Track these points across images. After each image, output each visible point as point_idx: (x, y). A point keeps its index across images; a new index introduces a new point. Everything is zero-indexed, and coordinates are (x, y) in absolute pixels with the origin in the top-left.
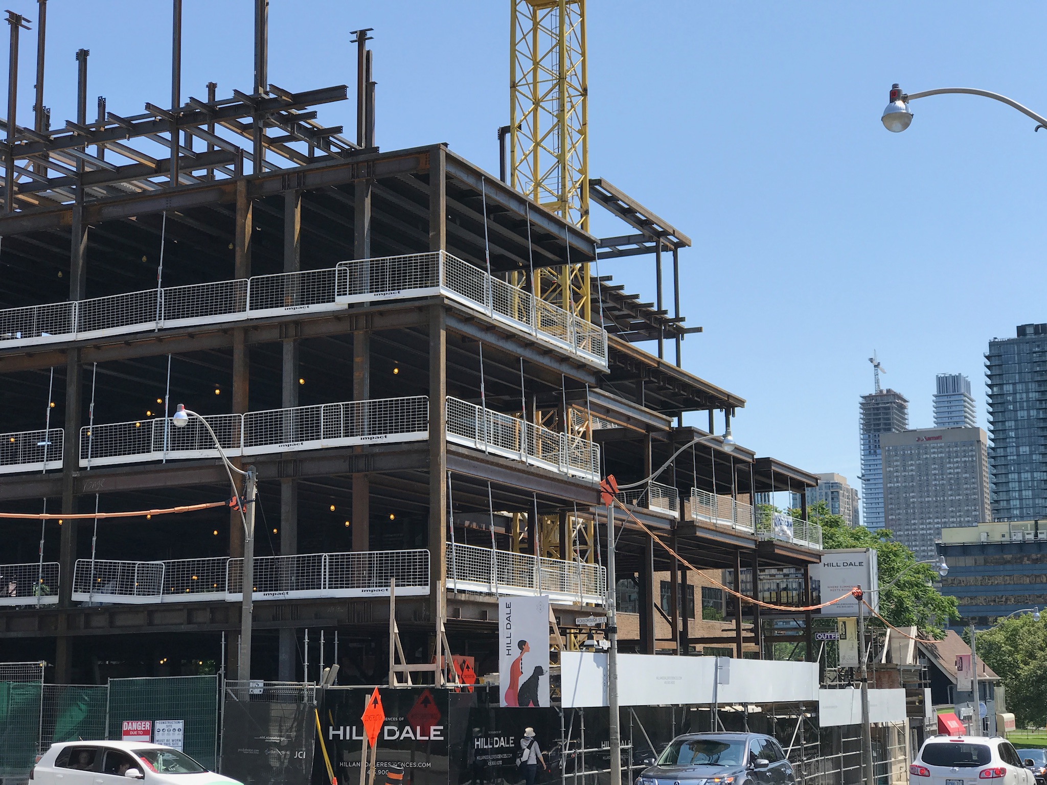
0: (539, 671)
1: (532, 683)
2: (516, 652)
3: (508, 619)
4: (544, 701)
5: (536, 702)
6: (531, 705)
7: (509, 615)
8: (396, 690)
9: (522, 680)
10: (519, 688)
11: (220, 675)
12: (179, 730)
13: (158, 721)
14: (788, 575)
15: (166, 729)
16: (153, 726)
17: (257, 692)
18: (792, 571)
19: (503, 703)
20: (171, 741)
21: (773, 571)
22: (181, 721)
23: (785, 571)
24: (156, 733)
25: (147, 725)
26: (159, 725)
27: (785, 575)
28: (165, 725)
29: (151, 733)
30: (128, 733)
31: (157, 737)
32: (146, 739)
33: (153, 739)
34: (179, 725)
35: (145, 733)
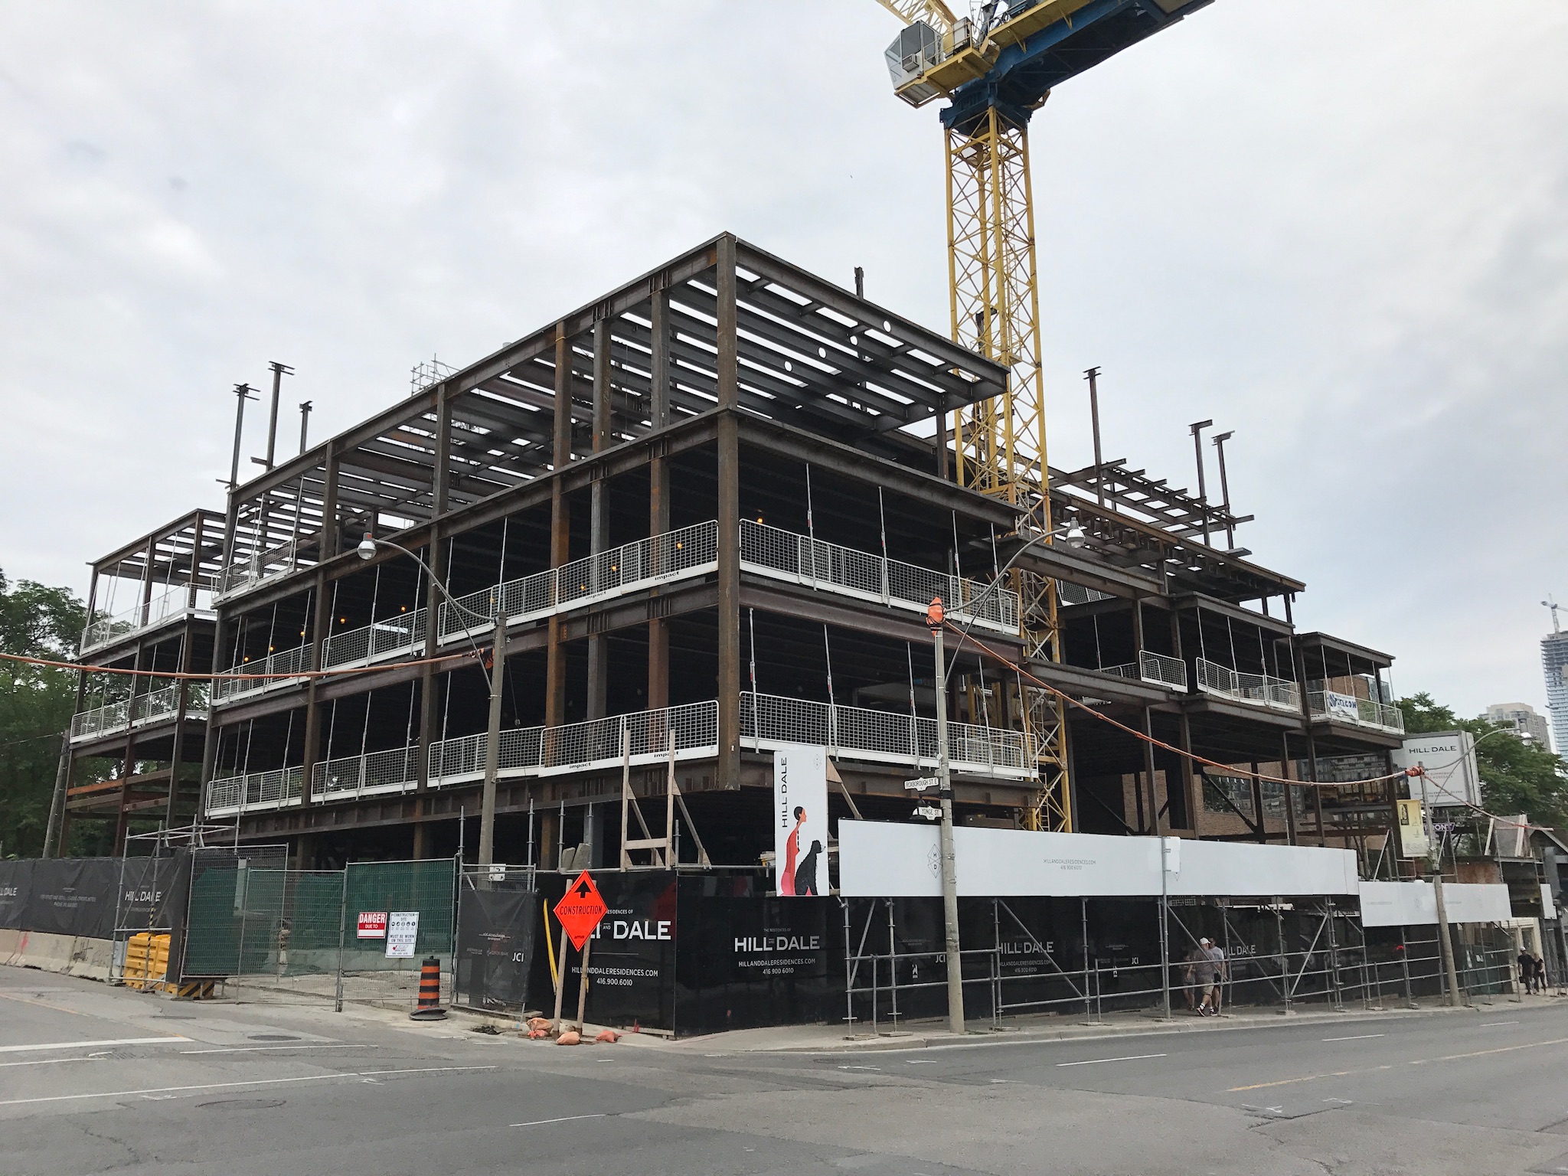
0: (816, 847)
1: (810, 863)
2: (792, 820)
3: (783, 779)
4: (823, 888)
5: (814, 890)
6: (809, 894)
7: (784, 775)
8: (628, 874)
9: (800, 859)
10: (796, 871)
11: (458, 858)
12: (414, 924)
13: (393, 913)
14: (1370, 764)
15: (401, 922)
16: (388, 919)
17: (498, 878)
18: (1374, 759)
19: (780, 892)
20: (404, 937)
21: (1353, 761)
22: (416, 913)
23: (1366, 760)
24: (391, 926)
25: (381, 917)
26: (395, 917)
27: (1366, 764)
28: (400, 918)
29: (384, 926)
30: (363, 926)
31: (391, 932)
32: (381, 933)
33: (387, 933)
34: (414, 917)
35: (380, 926)
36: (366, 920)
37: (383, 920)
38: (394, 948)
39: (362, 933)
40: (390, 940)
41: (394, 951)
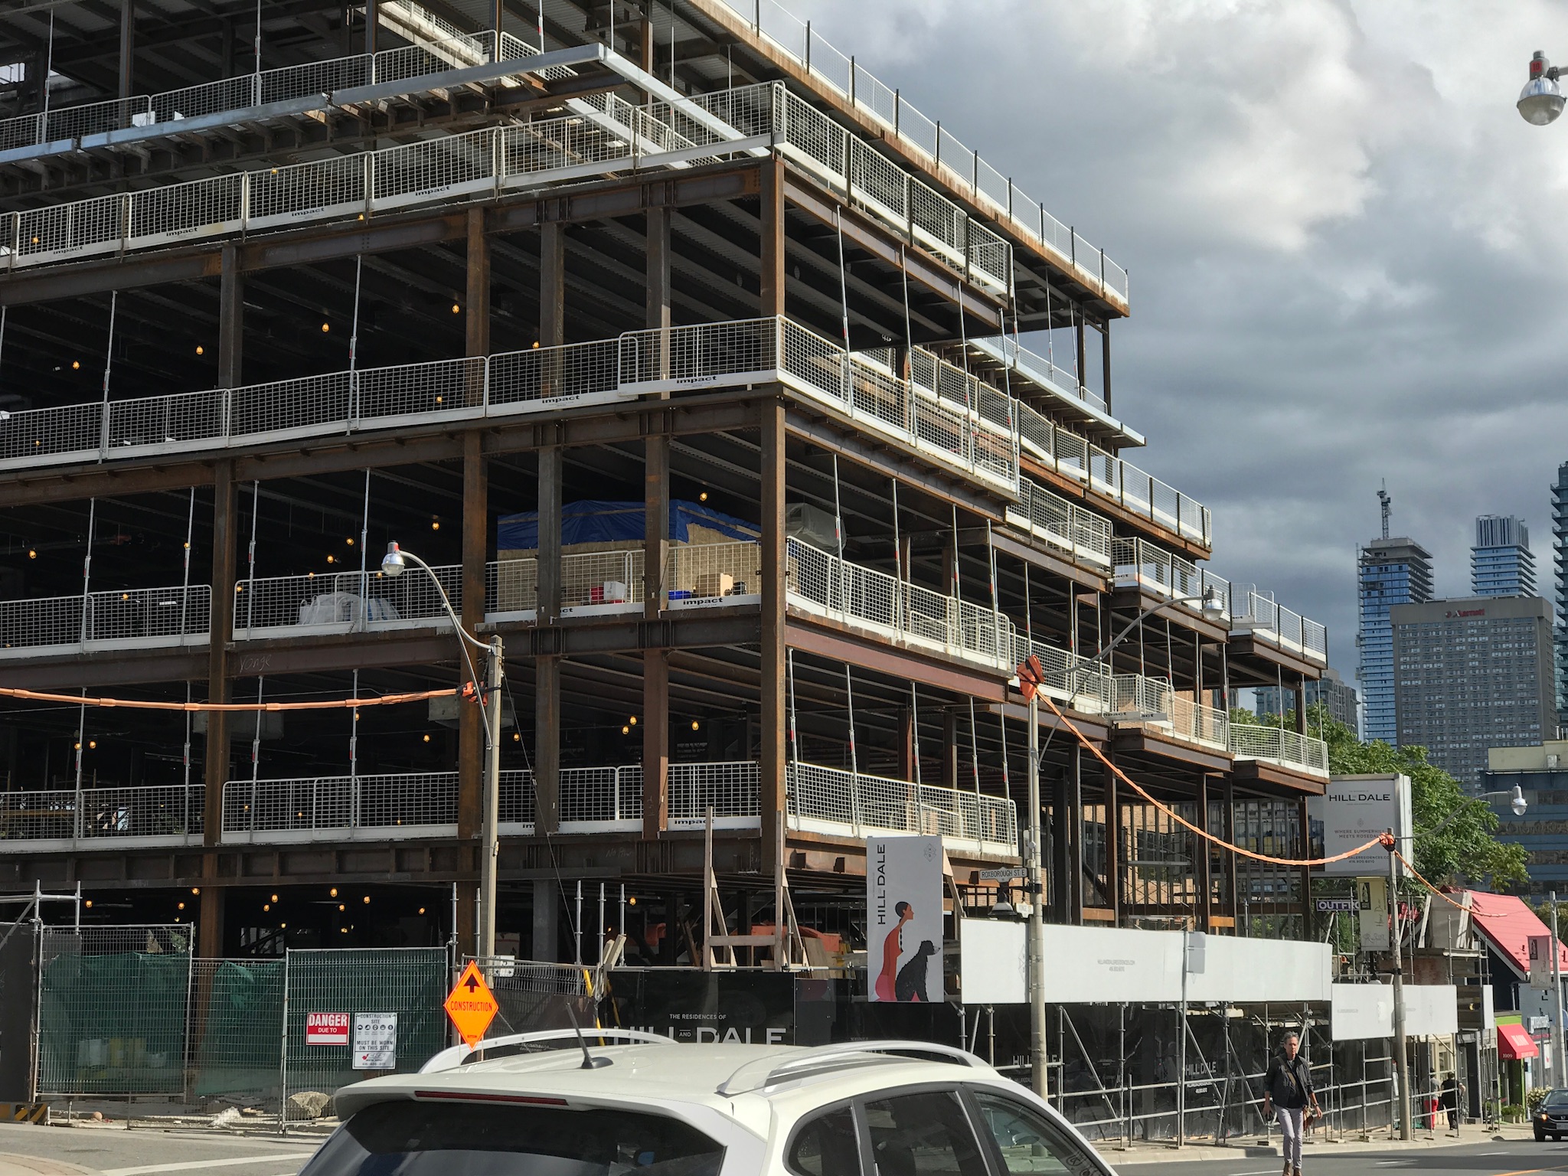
0: (927, 948)
1: (918, 965)
2: (892, 919)
3: (881, 869)
5: (923, 994)
6: (916, 1000)
7: (882, 864)
8: (712, 974)
9: (902, 961)
10: (897, 974)
12: (391, 1027)
13: (360, 1014)
14: (1274, 813)
15: (372, 1025)
16: (352, 1020)
17: (504, 973)
18: (1282, 806)
19: (873, 996)
20: (378, 1043)
21: (1252, 807)
22: (393, 1014)
23: (1271, 806)
24: (356, 1031)
25: (343, 1019)
26: (361, 1020)
27: (1270, 813)
28: (369, 1019)
29: (349, 1030)
30: (314, 1030)
31: (358, 1038)
32: (342, 1039)
33: (351, 1040)
34: (391, 1020)
35: (341, 1030)
36: (318, 1022)
37: (344, 1021)
38: (364, 1058)
39: (312, 1039)
40: (357, 1047)
41: (365, 1061)
